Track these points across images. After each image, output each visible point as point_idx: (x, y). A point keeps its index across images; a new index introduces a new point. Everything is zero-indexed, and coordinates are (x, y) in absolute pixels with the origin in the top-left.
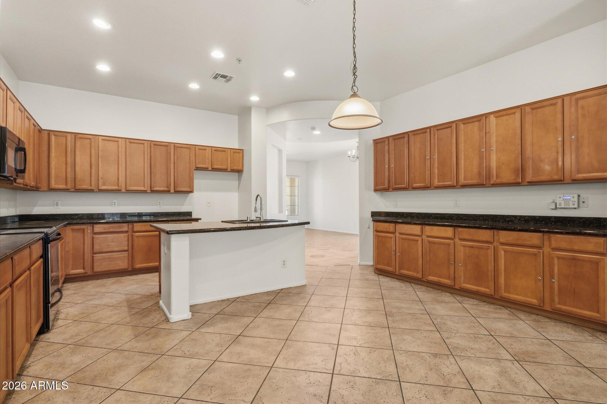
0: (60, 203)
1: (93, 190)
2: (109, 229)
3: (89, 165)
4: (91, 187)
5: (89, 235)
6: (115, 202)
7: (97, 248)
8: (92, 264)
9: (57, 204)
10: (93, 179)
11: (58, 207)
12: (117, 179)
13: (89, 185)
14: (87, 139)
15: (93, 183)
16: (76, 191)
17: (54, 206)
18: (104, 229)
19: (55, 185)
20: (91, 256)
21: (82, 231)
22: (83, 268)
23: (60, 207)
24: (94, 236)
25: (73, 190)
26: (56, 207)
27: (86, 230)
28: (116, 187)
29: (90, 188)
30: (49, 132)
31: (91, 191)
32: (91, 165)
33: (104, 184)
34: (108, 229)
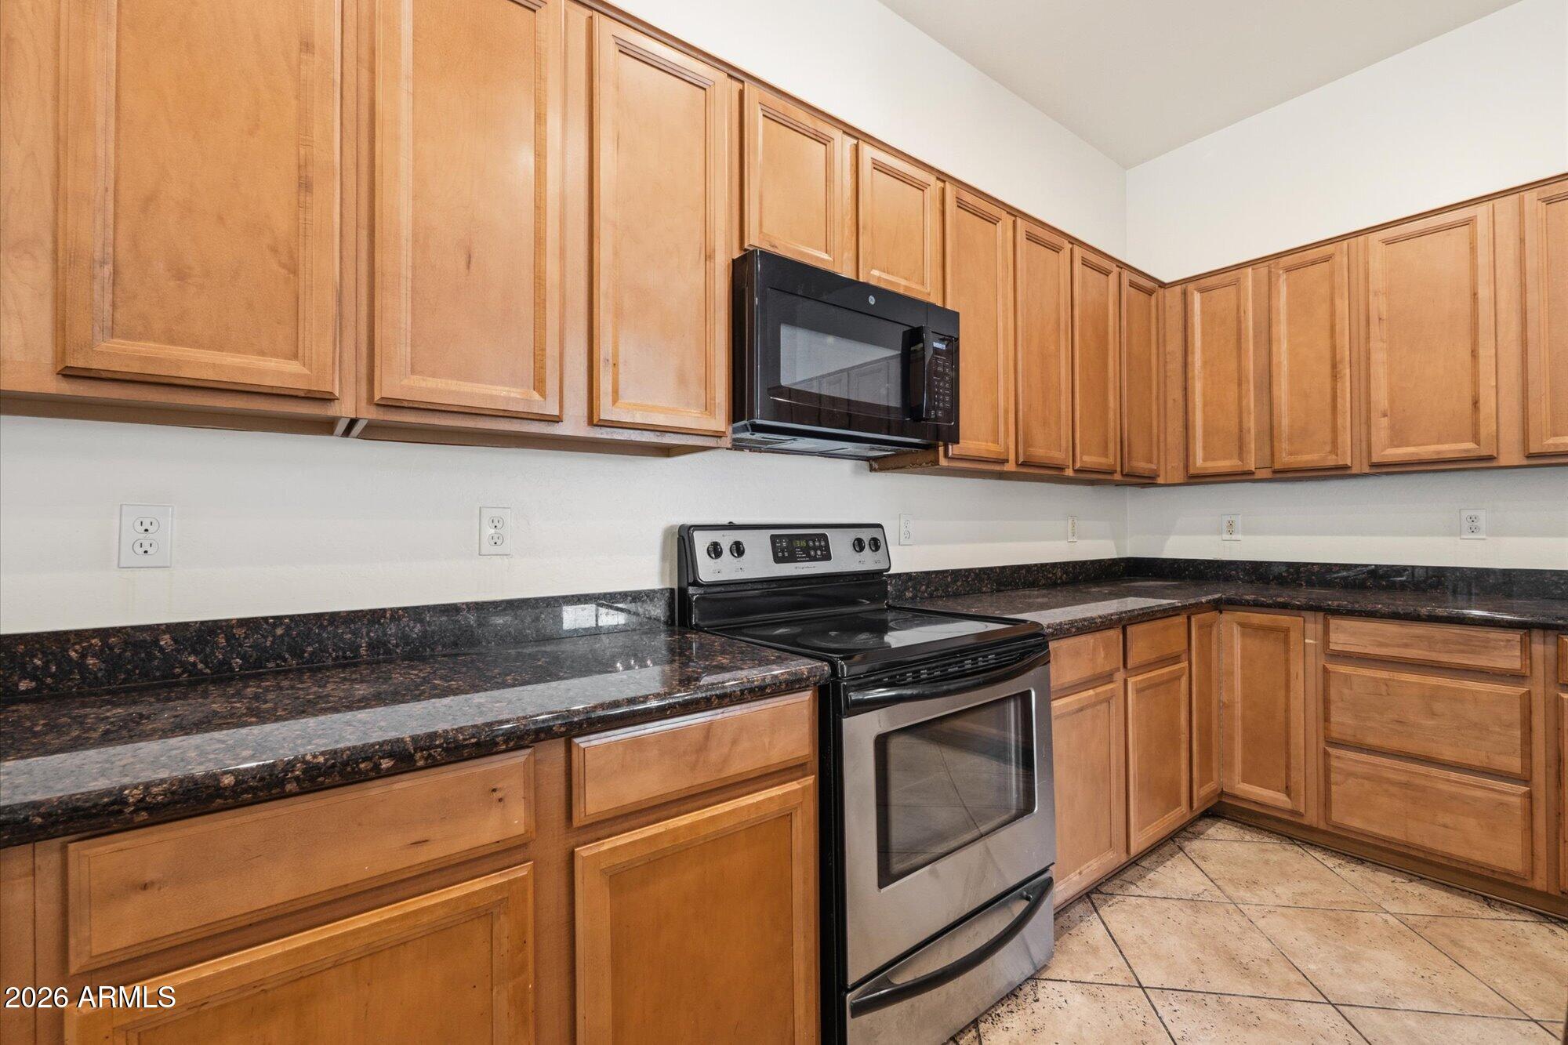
0: (1239, 521)
1: (1346, 467)
2: (1406, 646)
3: (1326, 369)
4: (1334, 457)
5: (1311, 659)
6: (1473, 519)
7: (1343, 721)
8: (1322, 788)
9: (1231, 528)
10: (1345, 420)
11: (1234, 537)
12: (1468, 404)
13: (1328, 448)
14: (1314, 263)
15: (1345, 439)
16: (1278, 476)
17: (1220, 533)
18: (1381, 645)
19: (1205, 460)
20: (1321, 751)
21: (1282, 635)
22: (1287, 787)
23: (1240, 537)
24: (1330, 667)
25: (1266, 474)
26: (1228, 537)
27: (1294, 636)
28: (1467, 447)
29: (1331, 461)
30: (1184, 286)
31: (1339, 472)
32: (1334, 366)
33: (1398, 437)
34: (1399, 646)
